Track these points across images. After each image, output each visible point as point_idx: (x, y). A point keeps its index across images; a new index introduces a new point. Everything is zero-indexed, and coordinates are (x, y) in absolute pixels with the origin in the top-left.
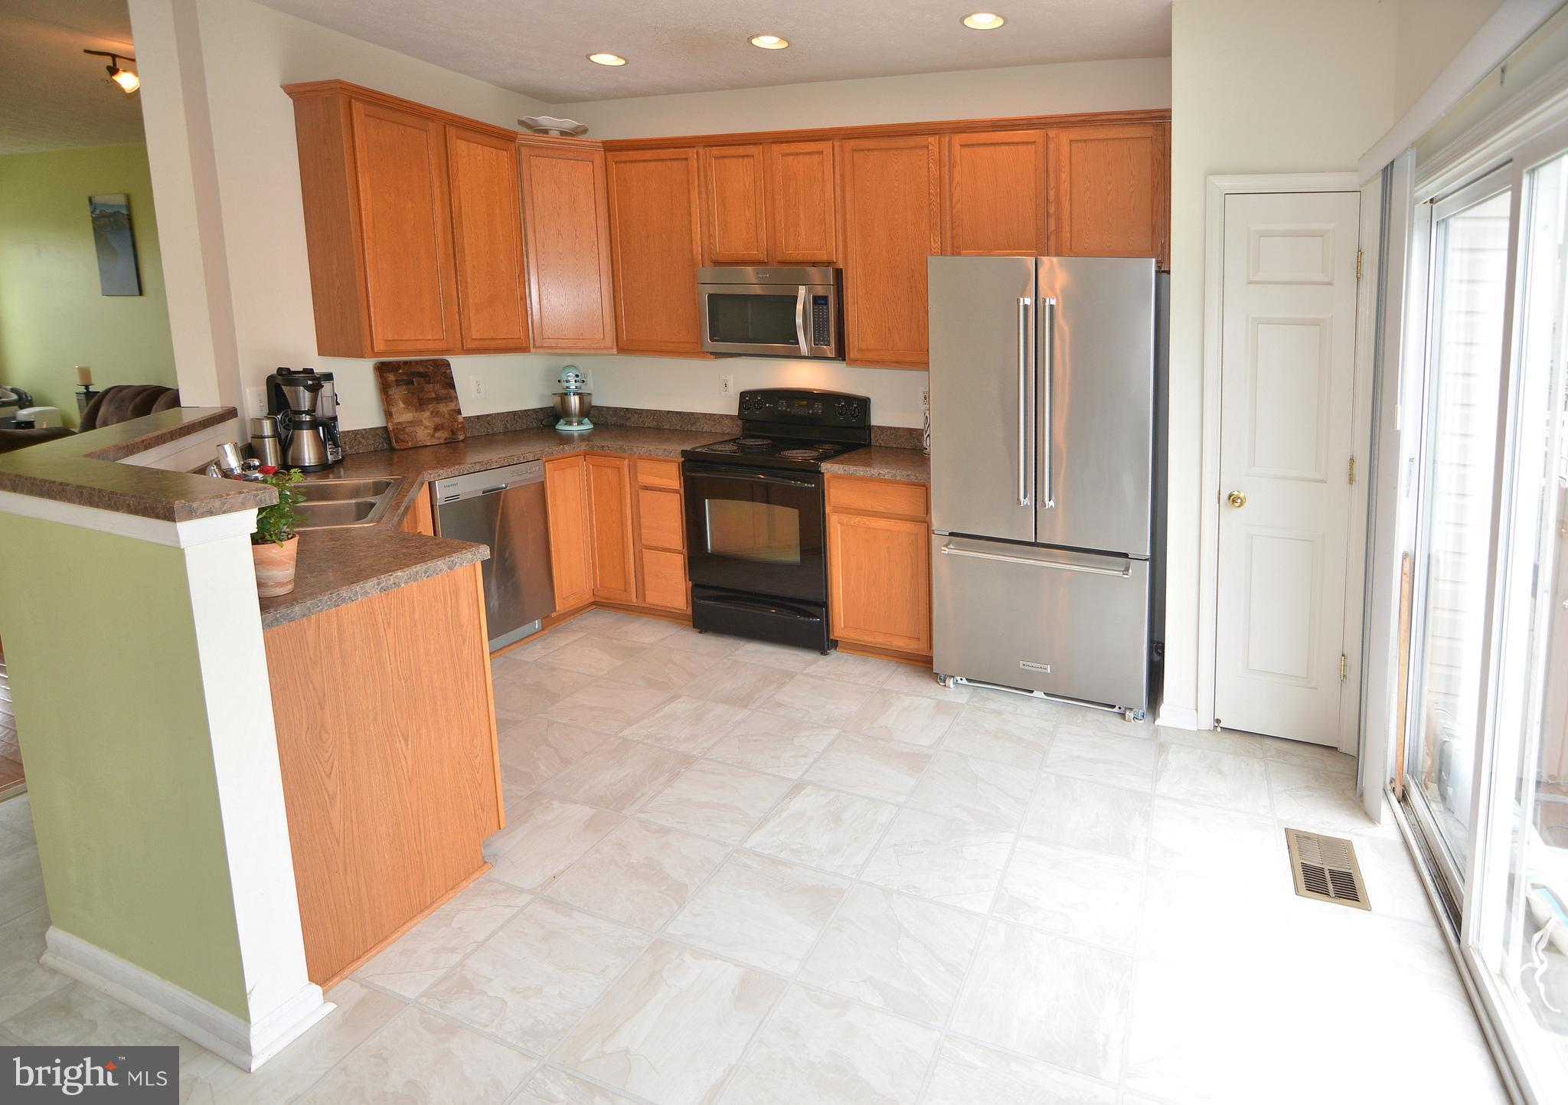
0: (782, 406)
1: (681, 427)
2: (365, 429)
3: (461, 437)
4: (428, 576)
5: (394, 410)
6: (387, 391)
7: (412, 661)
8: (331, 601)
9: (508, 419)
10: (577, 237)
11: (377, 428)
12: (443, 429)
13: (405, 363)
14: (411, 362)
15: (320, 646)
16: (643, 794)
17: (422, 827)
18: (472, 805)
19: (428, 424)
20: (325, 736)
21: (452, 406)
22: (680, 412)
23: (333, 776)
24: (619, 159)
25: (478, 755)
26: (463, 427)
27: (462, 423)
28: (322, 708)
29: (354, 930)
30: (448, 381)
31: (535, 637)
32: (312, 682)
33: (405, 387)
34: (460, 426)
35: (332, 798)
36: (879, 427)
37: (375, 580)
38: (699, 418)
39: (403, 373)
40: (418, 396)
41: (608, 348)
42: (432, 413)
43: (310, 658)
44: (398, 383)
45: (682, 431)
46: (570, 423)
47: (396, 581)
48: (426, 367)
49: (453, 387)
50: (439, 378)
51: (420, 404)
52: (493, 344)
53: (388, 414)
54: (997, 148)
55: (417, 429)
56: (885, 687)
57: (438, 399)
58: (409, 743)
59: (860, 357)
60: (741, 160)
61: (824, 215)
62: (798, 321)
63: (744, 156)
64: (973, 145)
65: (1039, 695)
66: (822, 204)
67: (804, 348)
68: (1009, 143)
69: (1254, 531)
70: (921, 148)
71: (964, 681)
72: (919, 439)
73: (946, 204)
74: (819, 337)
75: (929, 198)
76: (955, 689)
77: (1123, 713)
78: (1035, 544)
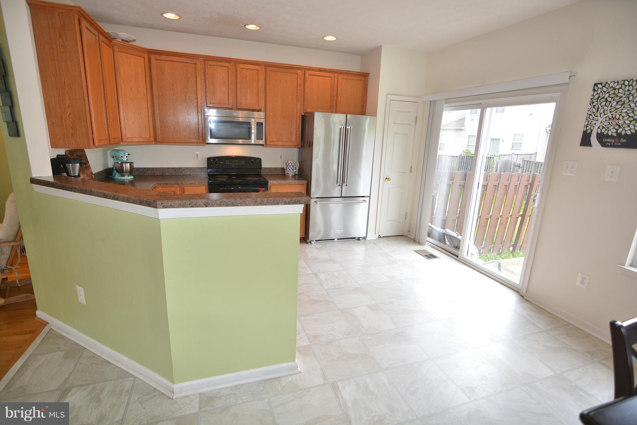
0: (228, 162)
1: (175, 174)
10: (138, 92)
21: (90, 170)
36: (265, 168)
38: (184, 170)
45: (175, 175)
46: (123, 175)
50: (84, 158)
51: (83, 171)
52: (116, 141)
54: (320, 77)
57: (86, 168)
59: (270, 144)
60: (222, 68)
61: (257, 93)
62: (252, 131)
63: (223, 66)
64: (312, 75)
65: (336, 240)
66: (257, 89)
67: (253, 142)
68: (323, 76)
69: (390, 186)
70: (295, 73)
71: (315, 242)
72: (279, 171)
73: (303, 93)
74: (259, 137)
75: (297, 91)
76: (315, 244)
77: (359, 239)
78: (341, 197)
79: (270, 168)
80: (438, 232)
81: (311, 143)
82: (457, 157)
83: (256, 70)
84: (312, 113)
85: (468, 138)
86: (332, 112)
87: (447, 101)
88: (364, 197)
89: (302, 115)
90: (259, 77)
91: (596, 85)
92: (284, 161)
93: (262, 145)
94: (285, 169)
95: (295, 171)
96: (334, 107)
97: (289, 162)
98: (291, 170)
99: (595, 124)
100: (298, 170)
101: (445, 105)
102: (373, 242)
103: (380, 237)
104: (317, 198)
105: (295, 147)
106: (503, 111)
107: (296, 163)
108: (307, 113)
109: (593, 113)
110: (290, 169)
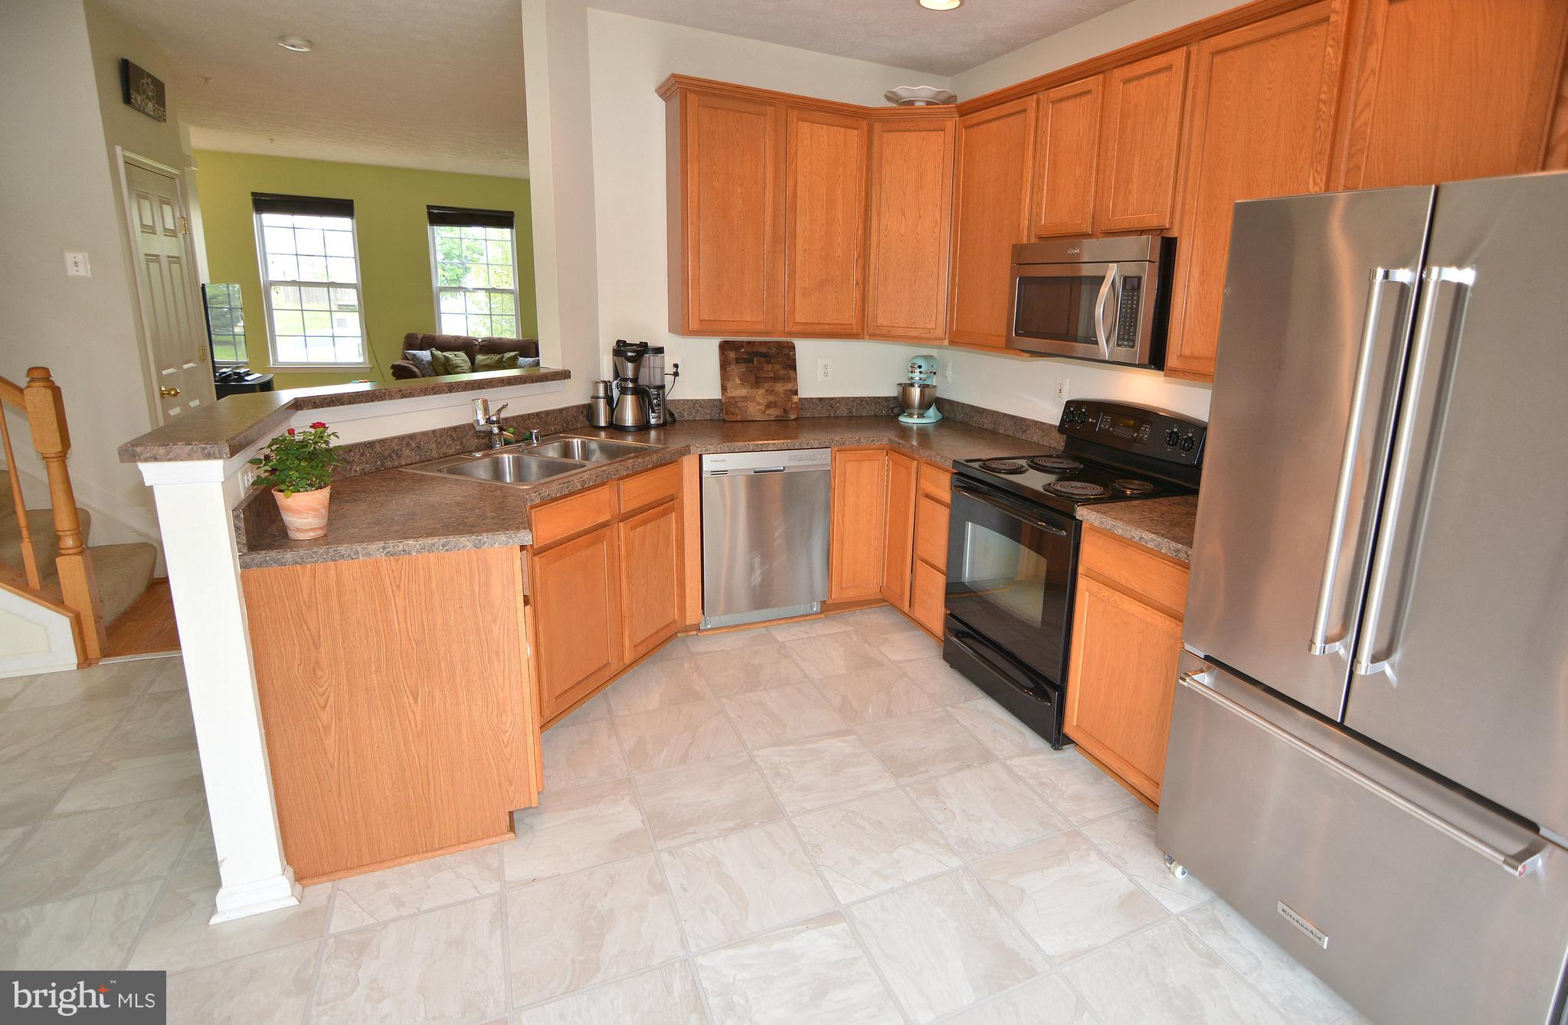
0: (1106, 422)
1: (1013, 433)
2: (704, 400)
3: (793, 417)
4: (447, 550)
5: (729, 385)
6: (726, 368)
7: (426, 627)
8: (327, 554)
9: (855, 404)
10: (920, 217)
11: (716, 400)
12: (775, 406)
13: (749, 343)
14: (755, 342)
15: (315, 593)
16: (695, 832)
17: (431, 779)
18: (496, 775)
19: (761, 401)
20: (319, 673)
21: (789, 386)
22: (1014, 417)
23: (327, 708)
24: (967, 124)
25: (508, 731)
26: (797, 407)
27: (797, 403)
28: (317, 648)
29: (348, 844)
30: (790, 362)
31: (808, 618)
32: (305, 623)
33: (744, 365)
34: (793, 406)
35: (327, 728)
37: (381, 544)
38: (1030, 426)
39: (745, 352)
40: (756, 374)
41: (939, 339)
42: (767, 391)
43: (305, 603)
44: (738, 361)
45: (1013, 438)
46: (911, 415)
47: (406, 548)
48: (769, 348)
49: (795, 368)
50: (780, 359)
51: (756, 382)
52: (818, 328)
53: (724, 388)
55: (749, 404)
56: (1085, 830)
57: (776, 379)
58: (419, 701)
59: (1181, 367)
60: (1079, 99)
63: (1082, 94)
83: (1165, 69)
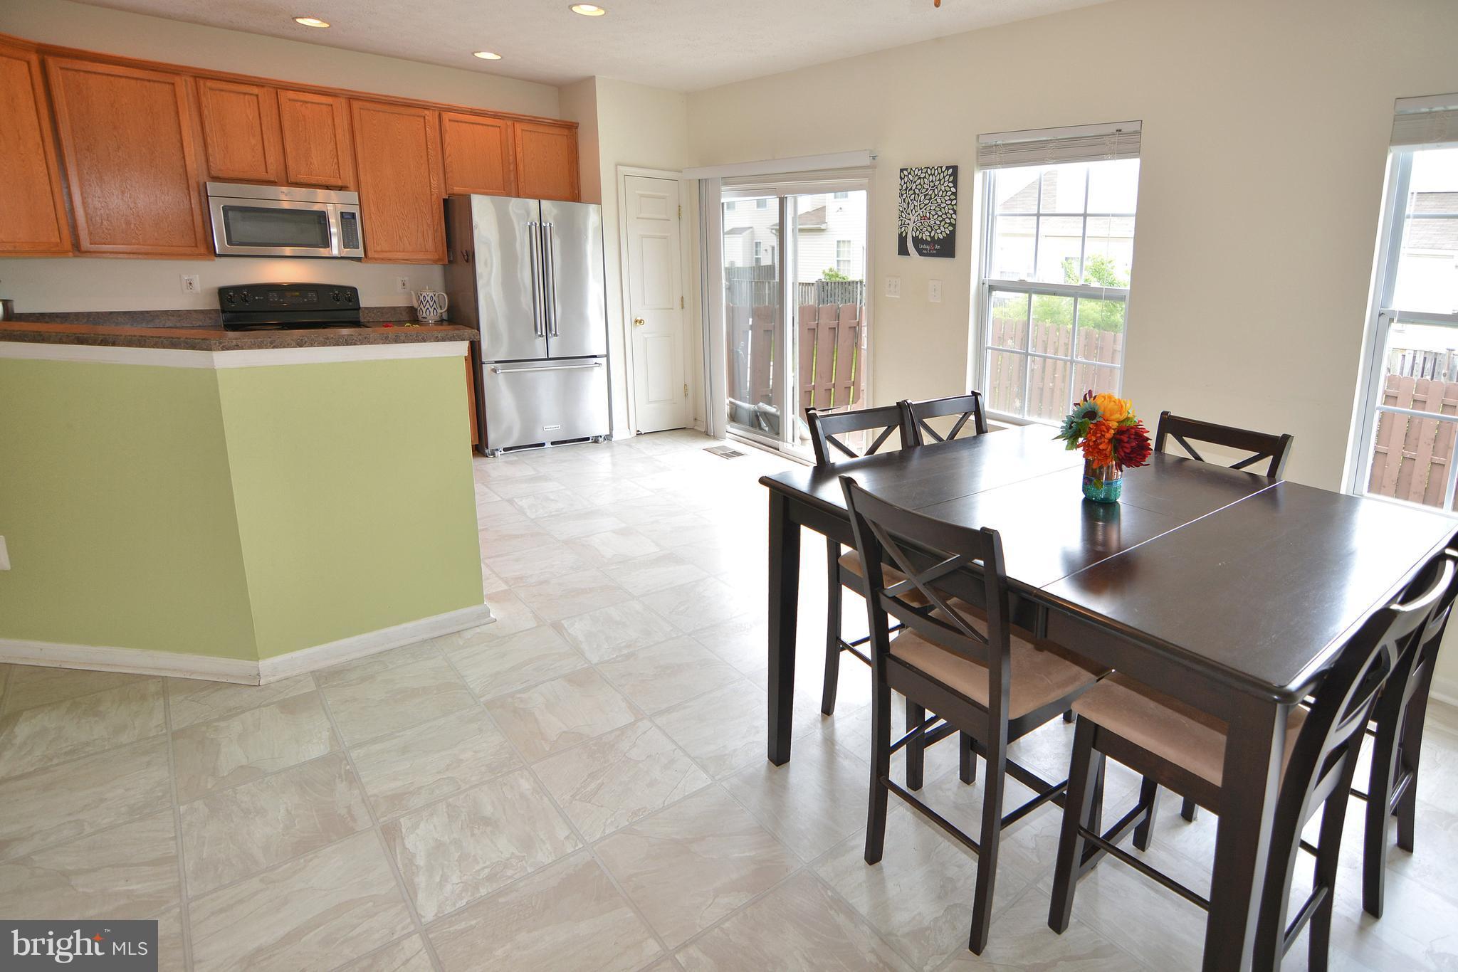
0: (274, 297)
38: (157, 316)
54: (474, 125)
59: (376, 256)
60: (242, 96)
61: (335, 150)
62: (331, 230)
63: (245, 94)
64: (457, 121)
65: (548, 445)
66: (333, 143)
67: (335, 251)
68: (482, 125)
69: (646, 336)
70: (418, 116)
71: (503, 452)
72: (401, 314)
73: (440, 156)
74: (349, 240)
75: (427, 152)
76: (503, 457)
77: (596, 440)
78: (548, 359)
79: (380, 308)
80: (746, 410)
81: (471, 255)
82: (813, 284)
83: (326, 105)
84: (466, 195)
85: (836, 246)
86: (509, 195)
87: (727, 181)
88: (595, 356)
89: (444, 199)
90: (335, 120)
91: (902, 170)
92: (413, 292)
93: (358, 259)
94: (416, 310)
95: (439, 311)
96: (513, 184)
97: (424, 294)
98: (432, 310)
99: (908, 224)
100: (448, 310)
101: (723, 188)
102: (628, 444)
103: (639, 434)
104: (496, 362)
105: (435, 262)
106: (846, 196)
107: (440, 296)
108: (453, 194)
109: (905, 209)
110: (428, 309)
